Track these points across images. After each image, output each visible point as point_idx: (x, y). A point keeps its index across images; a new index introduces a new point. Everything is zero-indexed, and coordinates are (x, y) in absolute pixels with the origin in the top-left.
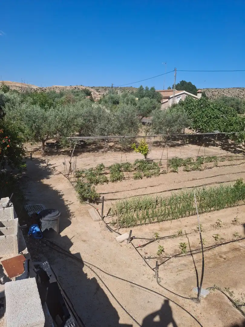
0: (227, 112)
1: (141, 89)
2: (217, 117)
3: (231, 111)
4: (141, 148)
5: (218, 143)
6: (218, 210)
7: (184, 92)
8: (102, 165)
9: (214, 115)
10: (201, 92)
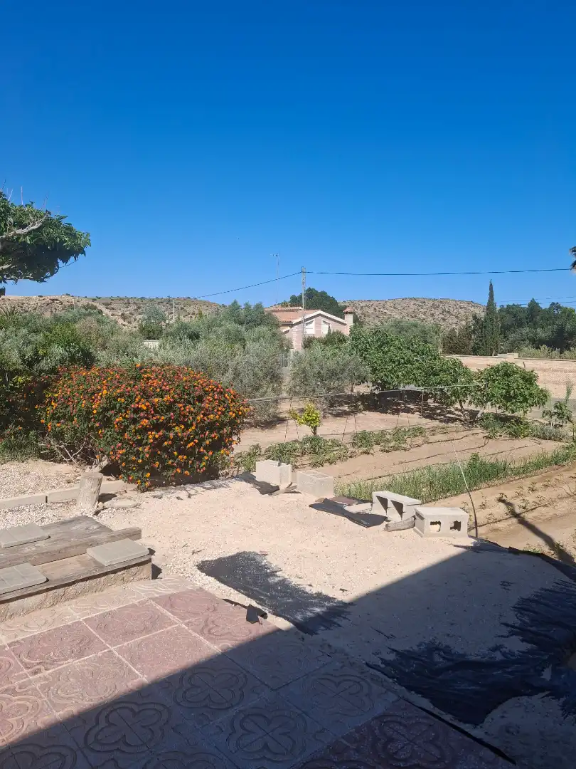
0: (422, 353)
1: (235, 306)
2: (409, 362)
3: (429, 350)
4: (308, 416)
5: (412, 406)
6: (456, 495)
7: (320, 312)
8: (257, 447)
9: (404, 359)
10: (351, 313)
